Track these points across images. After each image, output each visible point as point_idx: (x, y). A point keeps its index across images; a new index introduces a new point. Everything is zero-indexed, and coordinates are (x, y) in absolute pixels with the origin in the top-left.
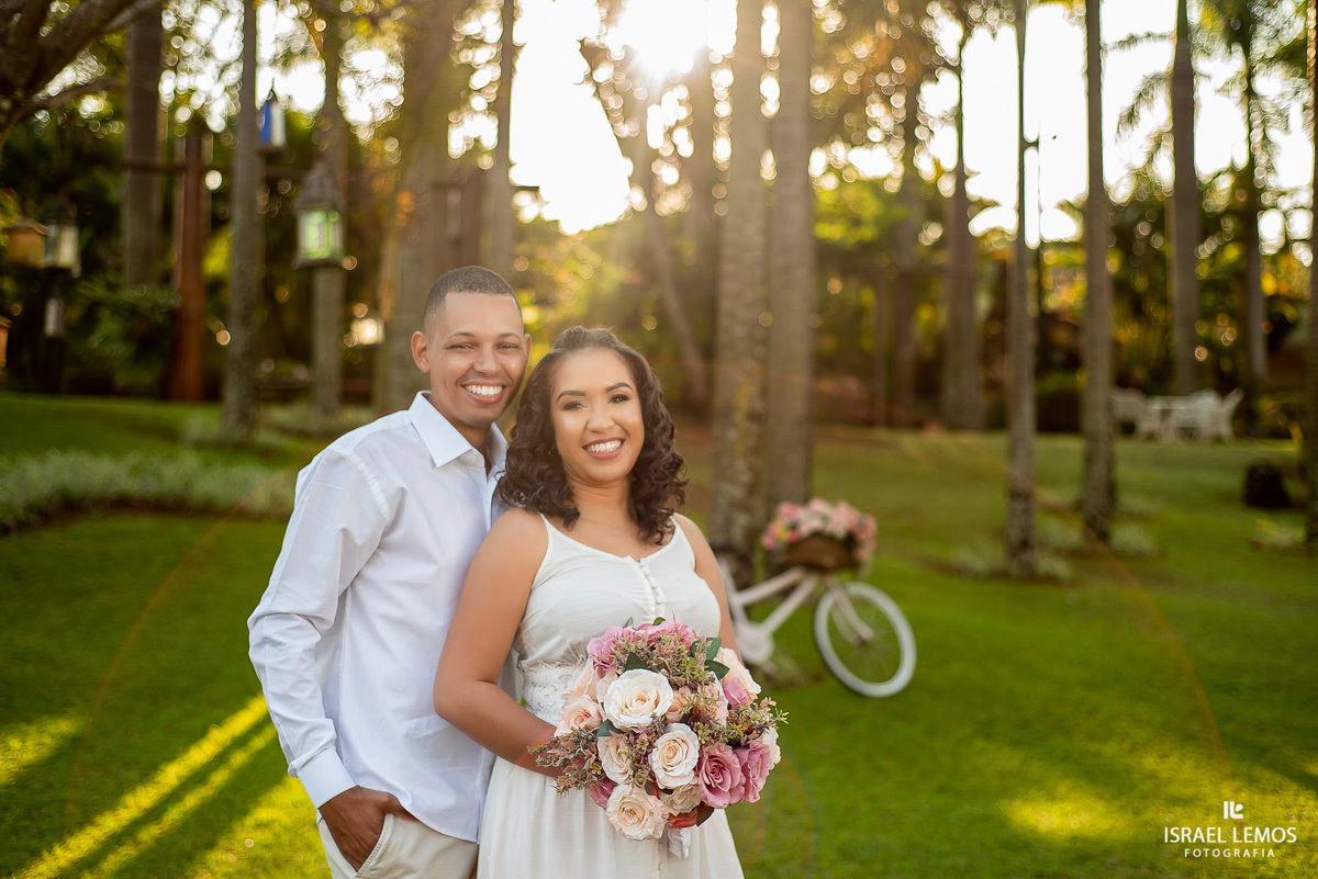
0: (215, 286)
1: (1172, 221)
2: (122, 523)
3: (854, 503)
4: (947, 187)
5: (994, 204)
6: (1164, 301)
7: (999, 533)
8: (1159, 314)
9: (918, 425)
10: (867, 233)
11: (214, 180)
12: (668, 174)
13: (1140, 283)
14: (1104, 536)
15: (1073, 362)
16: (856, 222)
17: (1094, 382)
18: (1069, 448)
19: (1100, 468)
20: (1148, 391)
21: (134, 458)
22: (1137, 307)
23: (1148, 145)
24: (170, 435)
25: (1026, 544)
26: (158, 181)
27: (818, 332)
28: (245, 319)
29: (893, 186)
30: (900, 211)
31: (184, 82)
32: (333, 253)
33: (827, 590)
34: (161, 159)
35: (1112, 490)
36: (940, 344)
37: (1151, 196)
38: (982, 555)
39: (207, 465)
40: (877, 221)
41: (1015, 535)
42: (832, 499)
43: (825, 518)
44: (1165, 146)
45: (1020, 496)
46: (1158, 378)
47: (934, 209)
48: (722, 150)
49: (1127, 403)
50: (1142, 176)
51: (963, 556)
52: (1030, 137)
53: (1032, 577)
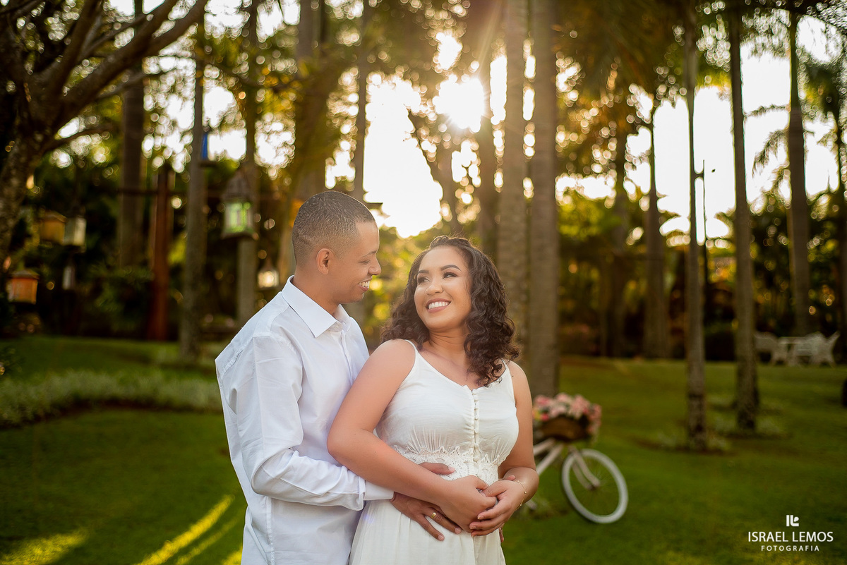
0: (176, 270)
1: (791, 225)
2: (113, 415)
3: (586, 396)
4: (645, 205)
5: (676, 215)
6: (787, 277)
7: (682, 423)
8: (784, 286)
9: (629, 355)
10: (594, 231)
11: (177, 203)
12: (466, 198)
13: (771, 265)
14: (751, 424)
15: (729, 315)
16: (587, 224)
17: (742, 327)
18: (727, 370)
19: (747, 379)
20: (778, 334)
21: (121, 374)
22: (769, 281)
23: (774, 177)
24: (145, 361)
25: (700, 429)
26: (141, 201)
27: (562, 298)
28: (194, 286)
29: (610, 204)
30: (615, 220)
31: (159, 142)
32: (247, 228)
33: (570, 453)
34: (143, 187)
35: (756, 395)
36: (642, 305)
37: (776, 209)
38: (672, 436)
39: (168, 379)
40: (600, 223)
41: (693, 423)
42: (572, 394)
43: (567, 406)
44: (786, 178)
45: (695, 396)
46: (785, 326)
47: (637, 219)
48: (499, 180)
49: (765, 341)
50: (770, 196)
51: (658, 436)
52: (698, 170)
53: (704, 450)
